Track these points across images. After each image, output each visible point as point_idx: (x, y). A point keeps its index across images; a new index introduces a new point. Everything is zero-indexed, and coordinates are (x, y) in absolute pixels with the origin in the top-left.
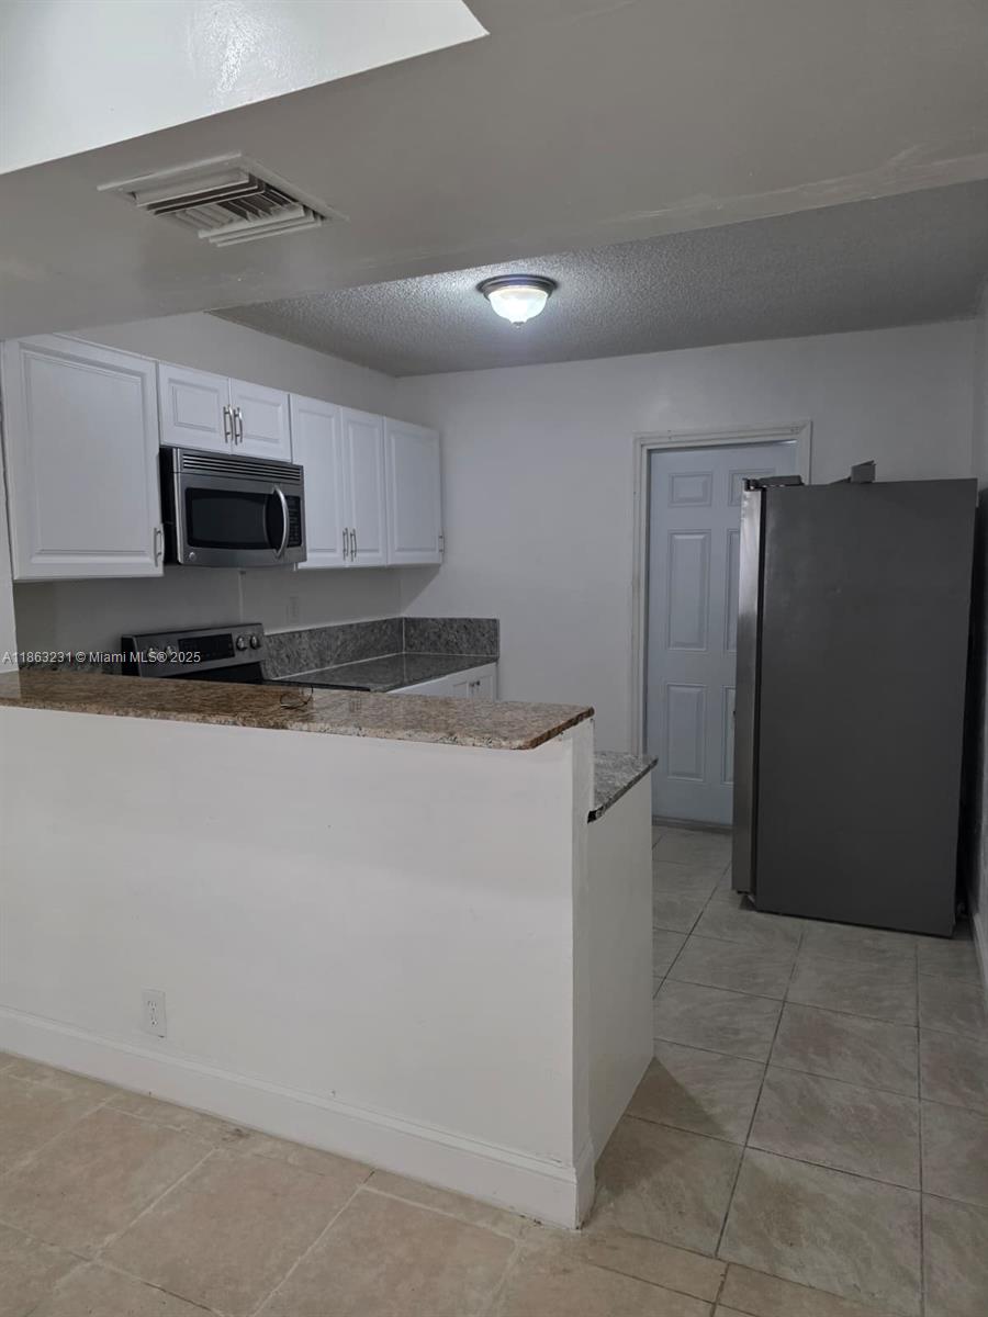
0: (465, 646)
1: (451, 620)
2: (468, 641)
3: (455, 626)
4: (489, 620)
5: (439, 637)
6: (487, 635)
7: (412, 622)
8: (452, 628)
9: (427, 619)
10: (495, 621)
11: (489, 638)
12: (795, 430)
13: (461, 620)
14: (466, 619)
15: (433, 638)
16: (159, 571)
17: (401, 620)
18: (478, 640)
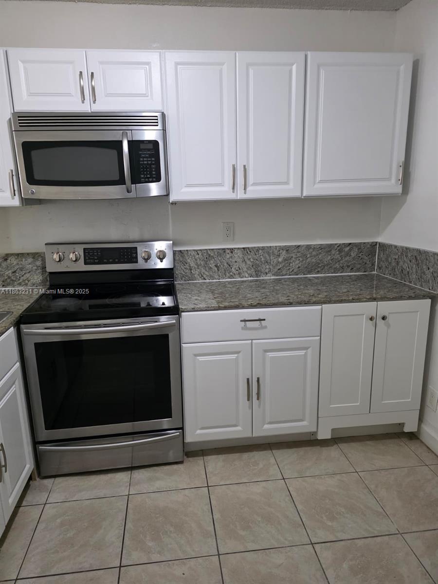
0: (414, 276)
2: (417, 272)
5: (398, 263)
6: (431, 270)
7: (383, 247)
13: (413, 249)
15: (393, 263)
17: (375, 244)
18: (424, 273)
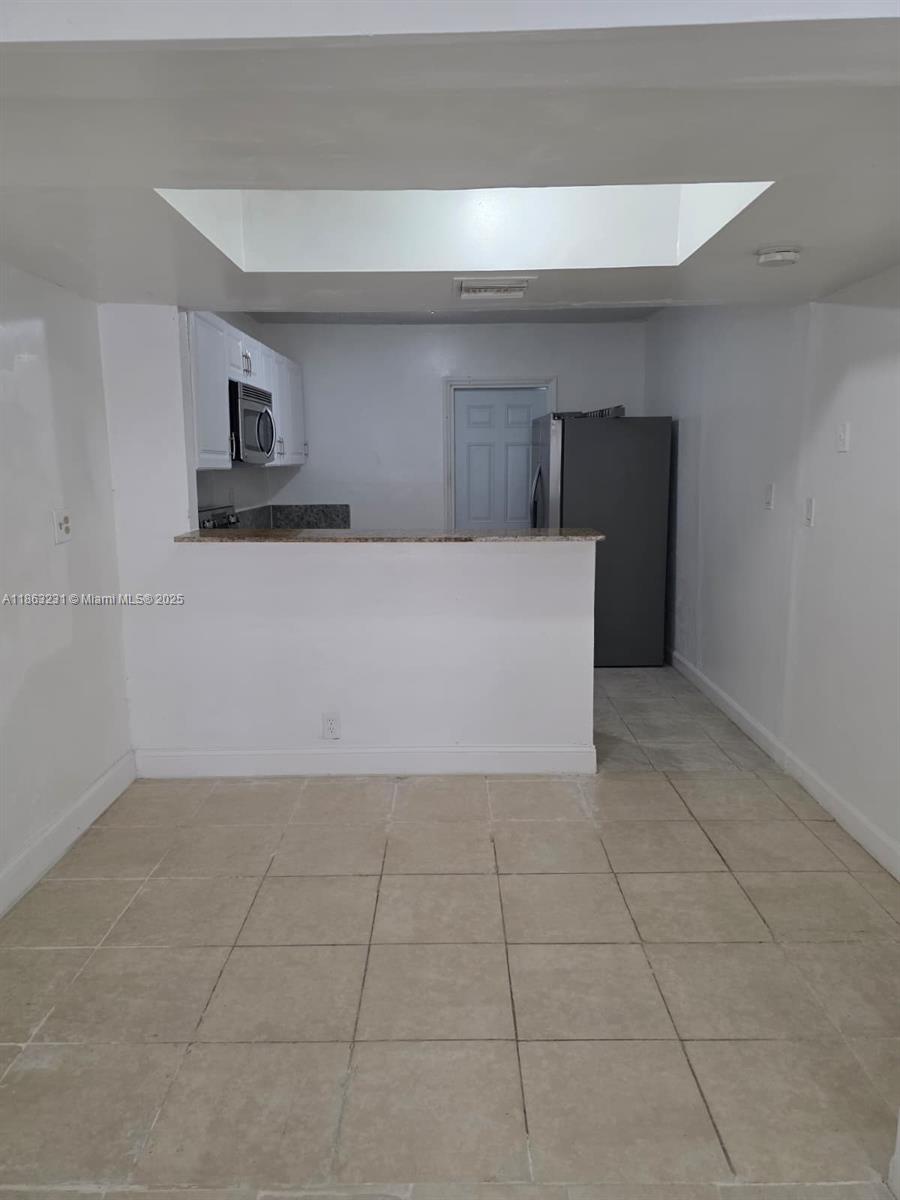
1: (311, 506)
3: (315, 510)
4: (341, 506)
5: (302, 519)
6: (340, 516)
7: (276, 508)
8: (312, 511)
9: (291, 506)
10: (347, 506)
11: (343, 519)
12: (548, 381)
14: (322, 506)
15: (296, 519)
16: (229, 465)
17: (269, 507)
